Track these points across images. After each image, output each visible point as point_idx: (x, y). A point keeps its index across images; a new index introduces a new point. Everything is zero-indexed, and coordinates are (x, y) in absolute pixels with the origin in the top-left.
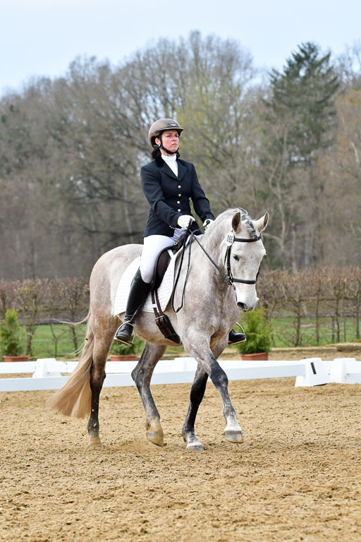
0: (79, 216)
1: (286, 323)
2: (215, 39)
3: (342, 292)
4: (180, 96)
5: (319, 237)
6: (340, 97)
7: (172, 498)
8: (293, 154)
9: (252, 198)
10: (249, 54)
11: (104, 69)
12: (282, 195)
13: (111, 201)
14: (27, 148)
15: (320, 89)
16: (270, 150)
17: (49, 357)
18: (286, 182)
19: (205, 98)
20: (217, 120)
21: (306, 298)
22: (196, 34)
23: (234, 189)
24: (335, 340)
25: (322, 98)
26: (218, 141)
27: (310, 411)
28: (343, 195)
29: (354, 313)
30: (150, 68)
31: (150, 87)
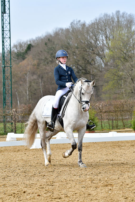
2: (126, 13)
4: (112, 35)
7: (107, 183)
11: (84, 25)
13: (86, 74)
19: (121, 36)
20: (126, 44)
22: (118, 12)
23: (132, 70)
26: (126, 52)
30: (101, 24)
31: (100, 31)
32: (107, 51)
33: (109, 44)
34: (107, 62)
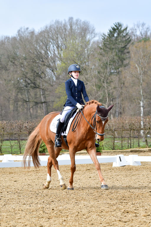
0: (22, 95)
1: (109, 140)
2: (79, 20)
3: (132, 127)
4: (64, 44)
5: (123, 104)
6: (131, 46)
8: (112, 69)
9: (95, 88)
10: (93, 27)
11: (33, 33)
12: (107, 86)
13: (35, 88)
15: (123, 42)
16: (102, 68)
17: (9, 154)
18: (108, 81)
19: (75, 45)
20: (80, 55)
21: (117, 130)
22: (71, 19)
23: (87, 84)
24: (129, 147)
25: (124, 46)
26: (80, 64)
27: (119, 177)
28: (133, 86)
29: (137, 136)
30: (52, 33)
31: (51, 40)
32: (58, 63)
33: (61, 55)
34: (59, 76)
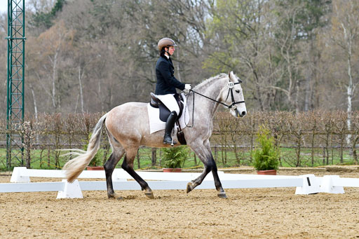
0: (144, 71)
1: (290, 150)
3: (331, 129)
5: (316, 91)
8: (299, 30)
9: (269, 61)
12: (290, 60)
14: (109, 20)
16: (282, 27)
17: (119, 168)
18: (293, 51)
20: (245, 4)
21: (305, 132)
23: (256, 54)
24: (325, 163)
26: (245, 20)
27: (306, 211)
28: (335, 61)
32: (208, 17)
33: (213, 4)
34: (209, 39)
